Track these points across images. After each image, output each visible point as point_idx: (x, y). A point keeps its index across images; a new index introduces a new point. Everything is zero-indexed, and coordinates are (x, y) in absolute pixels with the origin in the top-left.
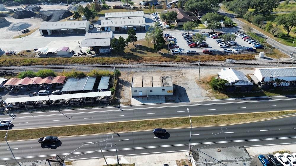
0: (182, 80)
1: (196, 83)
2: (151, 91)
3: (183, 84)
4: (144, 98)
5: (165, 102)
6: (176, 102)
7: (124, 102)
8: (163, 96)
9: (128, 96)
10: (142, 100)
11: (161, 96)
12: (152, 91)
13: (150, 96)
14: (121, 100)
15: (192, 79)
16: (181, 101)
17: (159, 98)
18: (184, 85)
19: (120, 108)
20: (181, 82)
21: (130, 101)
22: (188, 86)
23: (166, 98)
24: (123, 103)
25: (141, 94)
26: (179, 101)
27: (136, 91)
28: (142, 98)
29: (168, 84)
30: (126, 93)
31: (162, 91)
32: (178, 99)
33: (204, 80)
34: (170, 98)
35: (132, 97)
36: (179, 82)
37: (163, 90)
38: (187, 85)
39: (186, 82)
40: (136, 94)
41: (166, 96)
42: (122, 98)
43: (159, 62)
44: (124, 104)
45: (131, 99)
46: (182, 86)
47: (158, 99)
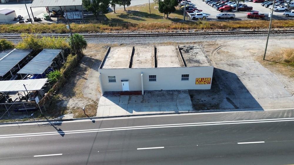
0: (222, 58)
1: (257, 63)
2: (153, 78)
3: (229, 65)
4: (134, 97)
5: (190, 108)
6: (224, 109)
7: (78, 108)
8: (185, 92)
9: (94, 92)
10: (126, 102)
11: (179, 92)
12: (155, 80)
13: (150, 93)
14: (71, 103)
15: (246, 55)
16: (238, 106)
17: (175, 97)
18: (232, 67)
19: (58, 127)
20: (223, 62)
21: (94, 106)
22: (243, 69)
23: (192, 97)
24: (74, 111)
25: (126, 87)
26: (232, 106)
27: (112, 80)
28: (127, 97)
29: (198, 62)
30: (90, 86)
31: (182, 79)
32: (225, 100)
33: (274, 57)
34: (205, 99)
35: (102, 94)
36: (218, 62)
37: (185, 77)
38: (240, 68)
39: (234, 61)
40: (113, 87)
41: (192, 93)
42: (74, 98)
43: (169, 29)
44: (77, 114)
45: (98, 100)
46: (227, 69)
47: (172, 99)
